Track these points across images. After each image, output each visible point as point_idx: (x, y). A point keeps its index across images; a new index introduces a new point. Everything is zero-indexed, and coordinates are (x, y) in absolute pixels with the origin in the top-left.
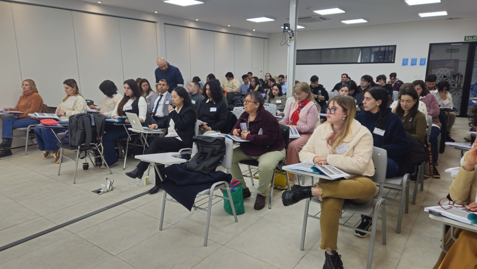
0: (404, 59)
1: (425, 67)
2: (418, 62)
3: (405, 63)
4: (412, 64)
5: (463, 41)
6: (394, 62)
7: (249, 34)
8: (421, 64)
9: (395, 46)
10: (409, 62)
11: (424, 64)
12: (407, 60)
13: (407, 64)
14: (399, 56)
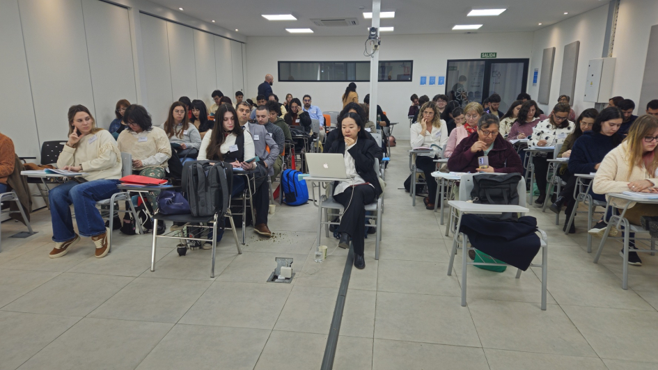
0: (422, 78)
1: (444, 86)
2: (437, 81)
3: (423, 81)
4: (431, 83)
5: (479, 58)
6: (411, 81)
7: (229, 36)
8: (440, 83)
9: (412, 62)
10: (428, 81)
11: (443, 83)
12: (425, 78)
13: (425, 83)
14: (417, 74)
